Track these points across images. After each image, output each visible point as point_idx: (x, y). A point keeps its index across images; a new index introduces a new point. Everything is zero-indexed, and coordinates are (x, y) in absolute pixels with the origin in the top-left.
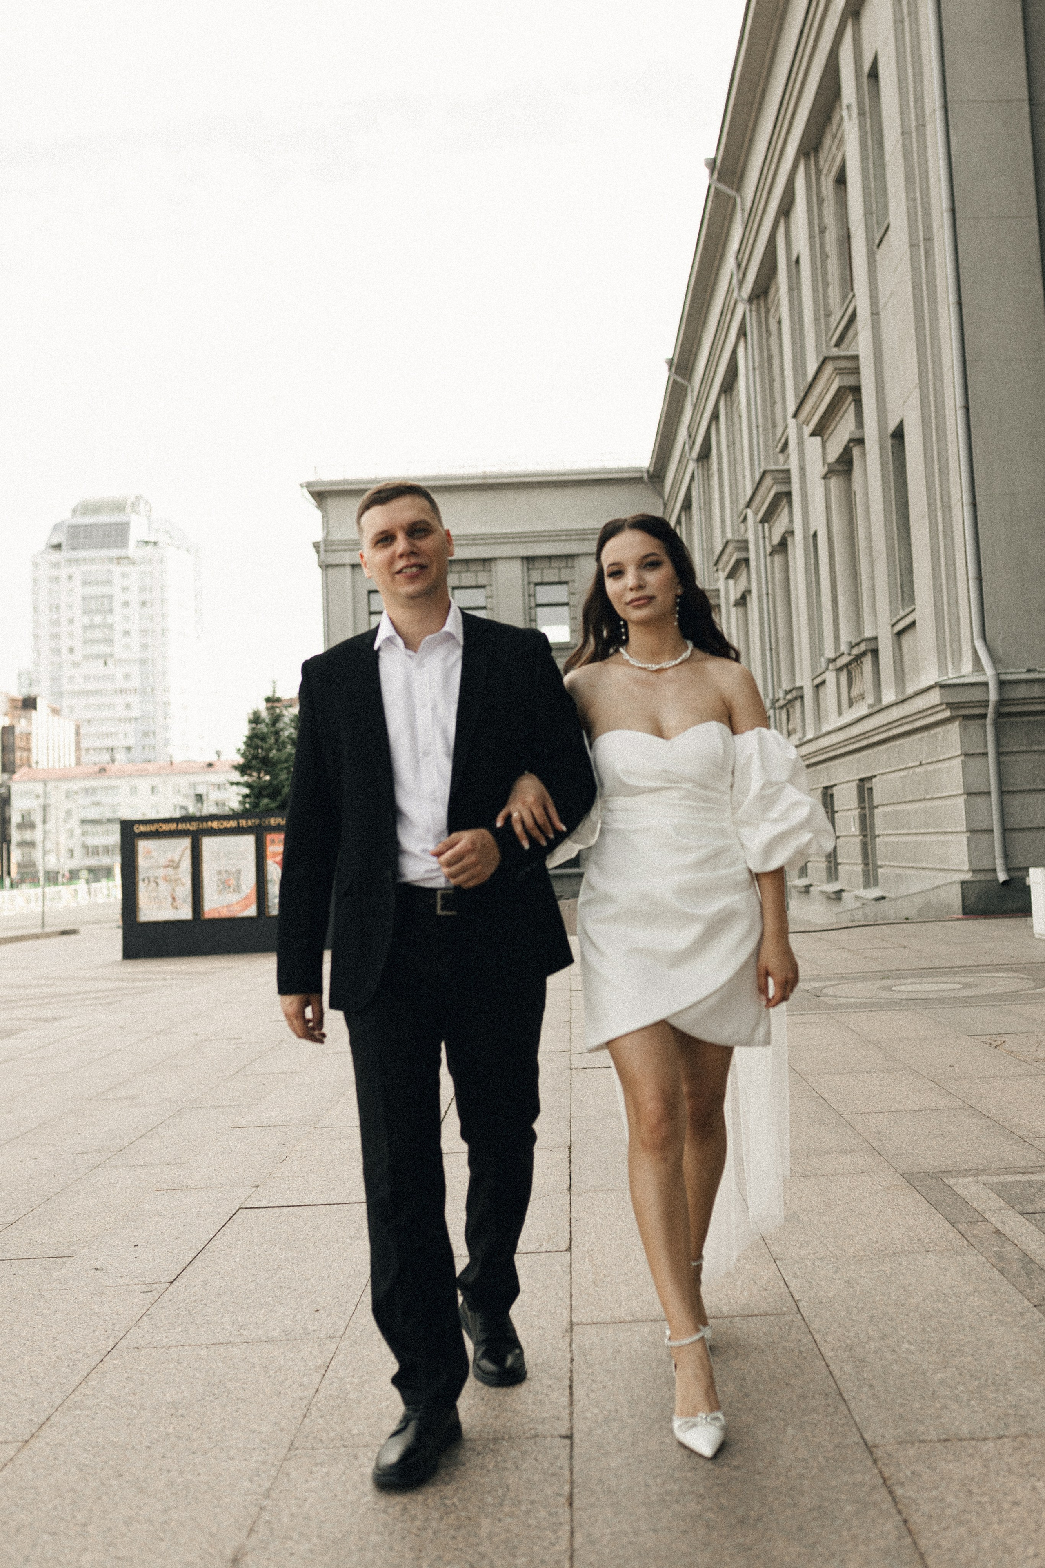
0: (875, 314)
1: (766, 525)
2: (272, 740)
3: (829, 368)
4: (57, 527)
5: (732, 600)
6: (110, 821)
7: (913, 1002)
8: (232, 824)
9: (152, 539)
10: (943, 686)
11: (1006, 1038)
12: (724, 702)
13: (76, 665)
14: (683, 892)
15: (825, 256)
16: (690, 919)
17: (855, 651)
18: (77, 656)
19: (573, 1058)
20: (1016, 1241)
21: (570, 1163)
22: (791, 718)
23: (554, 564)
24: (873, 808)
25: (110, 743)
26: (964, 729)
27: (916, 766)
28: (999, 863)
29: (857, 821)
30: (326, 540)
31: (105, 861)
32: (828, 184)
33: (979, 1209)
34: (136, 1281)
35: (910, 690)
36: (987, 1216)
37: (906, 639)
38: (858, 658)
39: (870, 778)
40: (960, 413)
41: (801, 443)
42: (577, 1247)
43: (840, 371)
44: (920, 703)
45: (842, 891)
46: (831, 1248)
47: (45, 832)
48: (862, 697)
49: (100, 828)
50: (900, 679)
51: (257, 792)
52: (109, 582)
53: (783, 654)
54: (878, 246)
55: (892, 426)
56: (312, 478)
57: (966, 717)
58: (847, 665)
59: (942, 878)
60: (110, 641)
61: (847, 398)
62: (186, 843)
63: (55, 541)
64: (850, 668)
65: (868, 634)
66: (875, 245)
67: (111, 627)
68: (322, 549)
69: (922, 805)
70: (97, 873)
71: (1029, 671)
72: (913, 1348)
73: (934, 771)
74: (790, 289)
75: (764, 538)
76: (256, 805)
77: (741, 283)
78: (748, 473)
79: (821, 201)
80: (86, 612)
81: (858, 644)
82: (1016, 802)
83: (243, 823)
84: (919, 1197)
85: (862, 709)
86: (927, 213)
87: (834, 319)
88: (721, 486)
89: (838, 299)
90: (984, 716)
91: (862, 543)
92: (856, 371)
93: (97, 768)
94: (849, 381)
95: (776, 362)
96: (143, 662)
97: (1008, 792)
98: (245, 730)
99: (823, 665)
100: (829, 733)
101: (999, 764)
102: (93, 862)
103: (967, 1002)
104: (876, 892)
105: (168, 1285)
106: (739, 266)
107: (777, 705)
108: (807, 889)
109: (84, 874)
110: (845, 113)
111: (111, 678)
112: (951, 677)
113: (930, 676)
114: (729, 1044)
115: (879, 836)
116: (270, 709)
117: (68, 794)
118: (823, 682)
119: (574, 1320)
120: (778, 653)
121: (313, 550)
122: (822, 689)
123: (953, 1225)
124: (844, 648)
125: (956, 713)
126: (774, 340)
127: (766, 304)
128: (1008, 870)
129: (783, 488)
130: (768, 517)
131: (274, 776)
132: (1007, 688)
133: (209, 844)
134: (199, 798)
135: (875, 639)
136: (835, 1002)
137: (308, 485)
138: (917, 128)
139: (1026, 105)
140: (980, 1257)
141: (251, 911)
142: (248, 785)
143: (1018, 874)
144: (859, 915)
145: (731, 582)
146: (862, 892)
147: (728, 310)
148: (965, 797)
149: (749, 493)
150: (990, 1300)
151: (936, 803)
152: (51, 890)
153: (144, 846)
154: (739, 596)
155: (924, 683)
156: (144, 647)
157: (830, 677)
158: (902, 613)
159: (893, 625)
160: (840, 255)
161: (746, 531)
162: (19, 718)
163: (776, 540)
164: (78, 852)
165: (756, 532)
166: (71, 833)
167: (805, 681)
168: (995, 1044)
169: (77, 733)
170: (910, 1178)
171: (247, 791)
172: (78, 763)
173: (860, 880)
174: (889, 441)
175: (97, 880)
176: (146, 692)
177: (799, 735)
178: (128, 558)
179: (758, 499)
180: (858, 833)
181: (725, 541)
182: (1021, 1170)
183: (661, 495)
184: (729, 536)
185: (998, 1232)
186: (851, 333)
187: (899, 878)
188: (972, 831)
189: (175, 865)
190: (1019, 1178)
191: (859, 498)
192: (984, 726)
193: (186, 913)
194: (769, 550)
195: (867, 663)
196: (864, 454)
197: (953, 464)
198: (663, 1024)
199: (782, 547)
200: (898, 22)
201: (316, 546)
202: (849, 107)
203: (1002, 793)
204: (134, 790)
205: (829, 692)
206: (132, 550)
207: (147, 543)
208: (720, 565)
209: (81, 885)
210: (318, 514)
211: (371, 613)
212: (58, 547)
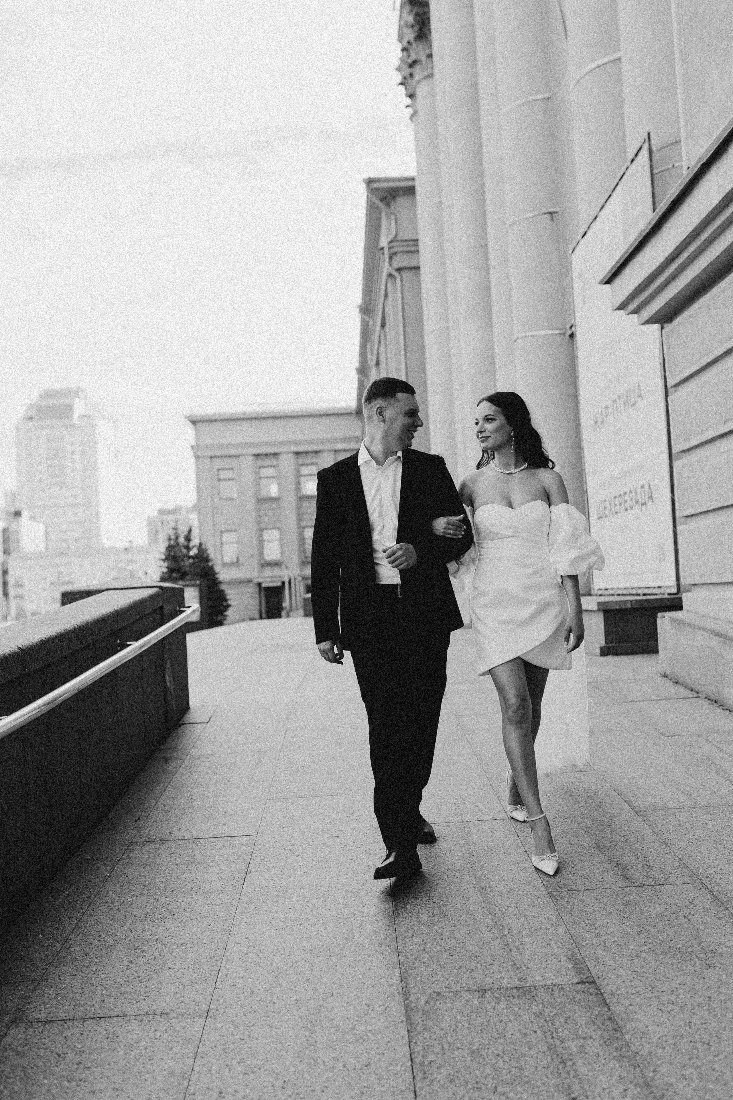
4: (31, 406)
9: (88, 414)
12: (545, 489)
13: (43, 489)
14: (525, 589)
16: (530, 602)
18: (44, 484)
25: (66, 536)
30: (197, 445)
47: (30, 590)
52: (62, 440)
56: (190, 414)
60: (64, 475)
63: (29, 415)
67: (64, 467)
68: (195, 448)
80: (48, 458)
93: (58, 552)
111: (64, 497)
114: (546, 667)
121: (191, 449)
137: (189, 417)
156: (84, 479)
162: (13, 522)
169: (46, 532)
172: (47, 549)
176: (86, 505)
178: (74, 426)
198: (518, 658)
201: (192, 447)
206: (76, 420)
207: (84, 416)
210: (193, 431)
211: (220, 480)
212: (31, 418)
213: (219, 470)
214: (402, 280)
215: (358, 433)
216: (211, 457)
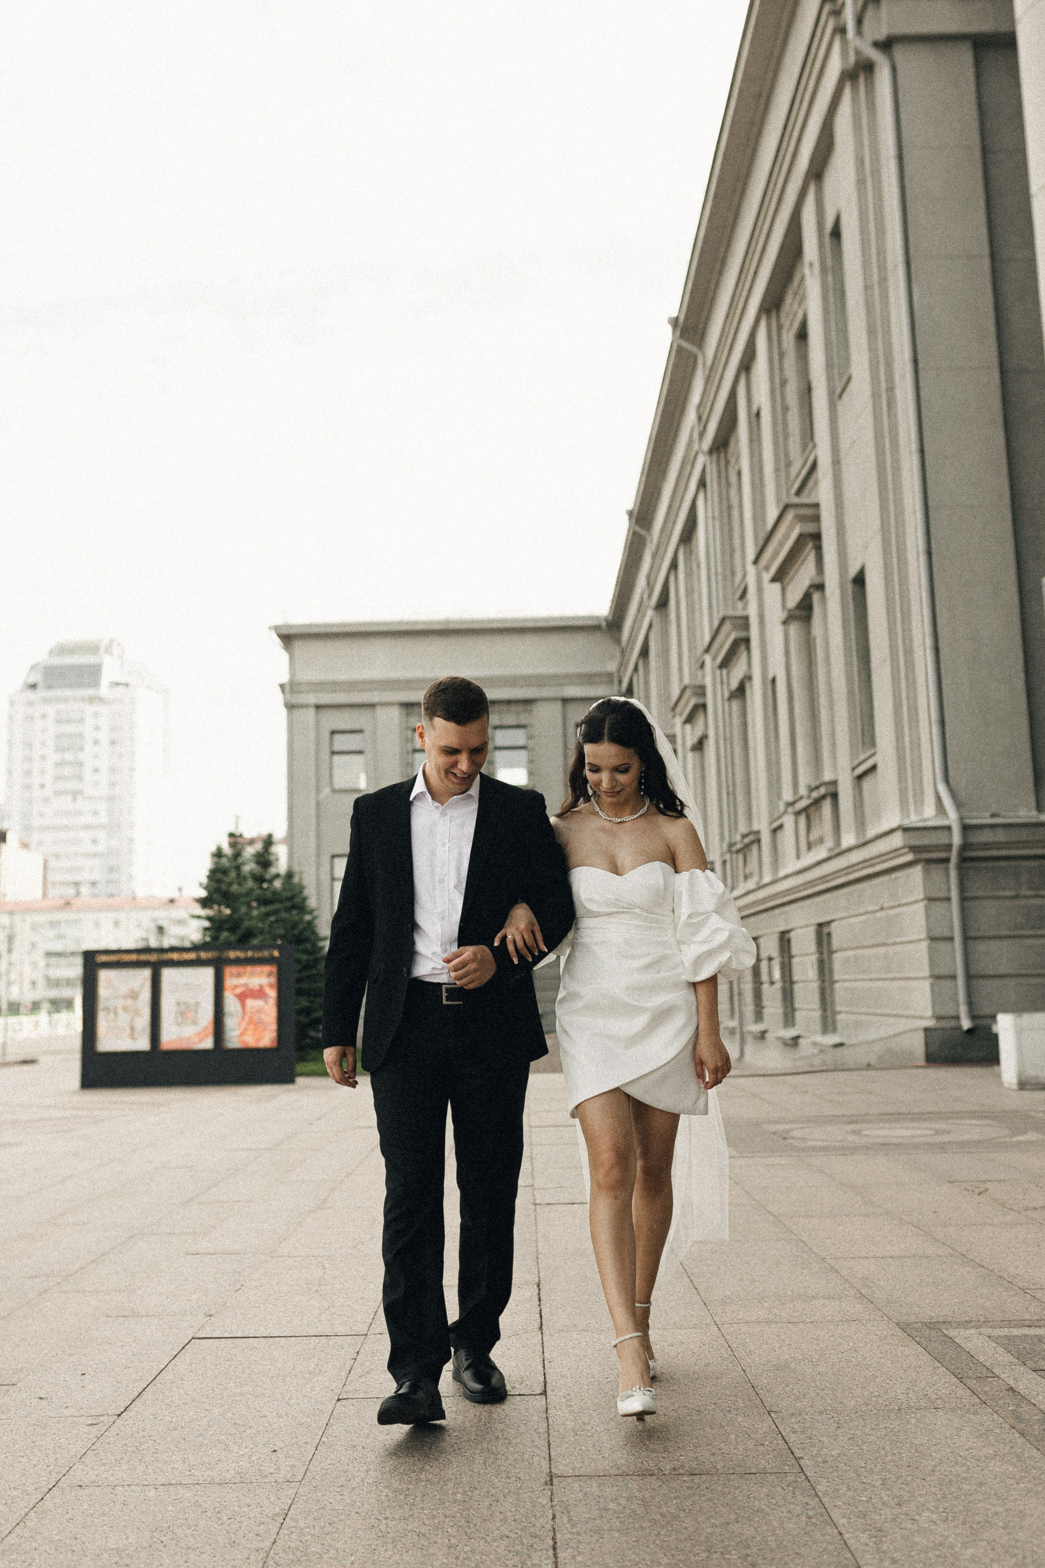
0: (836, 462)
1: (725, 672)
2: (233, 874)
3: (790, 516)
4: (33, 668)
5: (689, 743)
6: (73, 954)
7: (886, 1147)
8: (192, 956)
9: (123, 681)
10: (906, 830)
11: (988, 1185)
12: (668, 846)
13: (46, 800)
15: (786, 409)
17: (815, 795)
18: (48, 791)
19: (537, 1193)
20: (1033, 1401)
21: (540, 1301)
22: (748, 863)
23: (513, 708)
24: (831, 952)
25: (77, 878)
26: (926, 873)
27: (878, 911)
28: (963, 1011)
29: (816, 967)
30: (292, 683)
31: (66, 993)
32: (789, 339)
33: (987, 1364)
34: (82, 1412)
35: (871, 833)
36: (996, 1371)
37: (867, 784)
38: (817, 802)
39: (829, 923)
40: (923, 559)
41: (760, 590)
42: (553, 1390)
43: (801, 519)
44: (882, 846)
45: (798, 1037)
46: (829, 1401)
47: (10, 964)
48: (821, 840)
49: (63, 961)
50: (861, 823)
51: (217, 926)
52: (81, 721)
53: (740, 798)
54: (840, 396)
55: (853, 572)
56: (279, 622)
57: (928, 861)
58: (805, 809)
59: (903, 1025)
60: (80, 778)
61: (807, 545)
62: (147, 973)
63: (31, 680)
64: (809, 812)
65: (827, 776)
66: (836, 396)
67: (81, 764)
68: (287, 688)
69: (881, 950)
70: (59, 1005)
71: (993, 815)
72: (935, 1517)
73: (897, 915)
74: (751, 441)
75: (722, 683)
76: (215, 938)
77: (702, 434)
78: (706, 619)
79: (782, 355)
80: (57, 750)
81: (817, 788)
82: (981, 947)
83: (203, 955)
84: (921, 1349)
85: (821, 853)
86: (889, 364)
87: (794, 470)
88: (679, 633)
89: (799, 452)
90: (947, 860)
91: (822, 687)
92: (817, 518)
93: (62, 902)
94: (810, 528)
95: (735, 513)
96: (111, 799)
97: (971, 938)
98: (205, 865)
99: (782, 807)
100: (786, 877)
101: (963, 910)
102: (54, 993)
103: (942, 1147)
104: (832, 1039)
105: (116, 1417)
106: (700, 418)
107: (734, 849)
108: (762, 1035)
109: (46, 1006)
110: (807, 271)
111: (78, 813)
112: (913, 820)
113: (892, 819)
114: (675, 1111)
115: (837, 981)
116: (233, 845)
117: (34, 927)
118: (781, 827)
119: (553, 1470)
120: (735, 798)
121: (279, 690)
122: (779, 834)
123: (960, 1379)
124: (803, 791)
125: (919, 856)
126: (733, 491)
127: (726, 456)
128: (973, 1017)
129: (742, 634)
130: (726, 663)
131: (234, 910)
132: (971, 833)
133: (168, 975)
134: (161, 930)
135: (834, 783)
136: (803, 1145)
137: (276, 628)
138: (879, 282)
139: (987, 262)
140: (996, 1417)
141: (208, 1044)
142: (209, 919)
143: (985, 1022)
144: (817, 1061)
145: (688, 727)
146: (819, 1038)
147: (688, 462)
148: (929, 941)
149: (707, 639)
150: (1015, 1466)
151: (898, 948)
152: (13, 1020)
153: (105, 976)
154: (695, 740)
155: (885, 827)
156: (112, 784)
157: (788, 821)
158: (862, 757)
159: (853, 769)
160: (801, 406)
161: (703, 676)
163: (734, 684)
164: (41, 983)
165: (714, 679)
166: (34, 965)
167: (762, 825)
168: (977, 1191)
169: (45, 868)
170: (904, 1327)
171: (207, 924)
172: (45, 895)
173: (818, 1027)
174: (850, 587)
175: (58, 1011)
176: (113, 827)
177: (755, 879)
178: (100, 699)
179: (716, 645)
180: (816, 977)
181: (683, 687)
182: (1027, 1323)
183: (618, 641)
184: (687, 680)
185: (1011, 1389)
186: (811, 483)
187: (858, 1024)
188: (937, 977)
189: (134, 995)
190: (1026, 1331)
191: (819, 641)
192: (947, 870)
193: (143, 1044)
194: (727, 695)
195: (827, 807)
196: (824, 599)
197: (915, 608)
198: (618, 1091)
199: (740, 692)
200: (861, 182)
201: (282, 686)
202: (811, 265)
203: (967, 939)
204: (97, 924)
205: (787, 836)
206: (104, 690)
207: (118, 684)
208: (678, 710)
209: (43, 1016)
210: (284, 656)
211: (333, 753)
212: (34, 686)
213: (333, 732)
214: (894, 70)
215: (612, 666)
216: (318, 707)
